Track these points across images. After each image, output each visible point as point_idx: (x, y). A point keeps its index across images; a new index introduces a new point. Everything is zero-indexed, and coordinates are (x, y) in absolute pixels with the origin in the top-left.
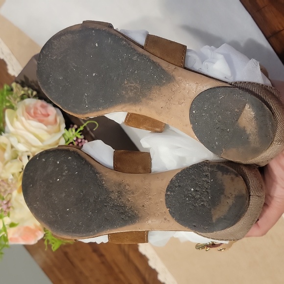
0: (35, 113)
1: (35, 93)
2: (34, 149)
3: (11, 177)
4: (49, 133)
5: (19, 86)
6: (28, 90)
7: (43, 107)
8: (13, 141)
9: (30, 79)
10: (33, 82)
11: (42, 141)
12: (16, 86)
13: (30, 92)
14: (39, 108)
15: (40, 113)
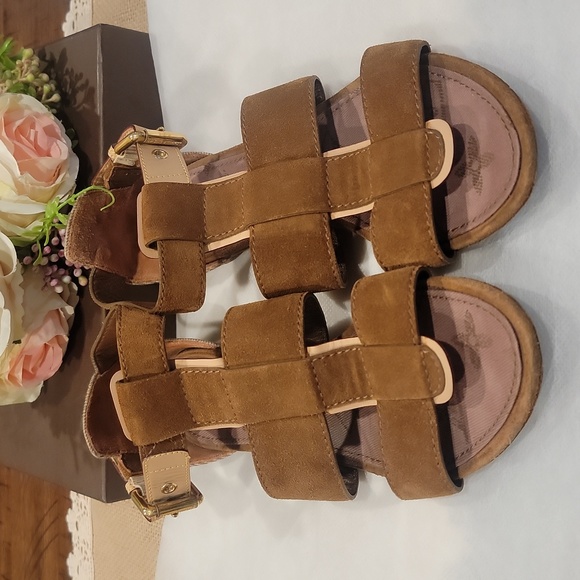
0: (21, 130)
1: (56, 97)
4: (20, 189)
5: (36, 61)
6: (47, 83)
7: (49, 131)
9: (68, 66)
10: (70, 73)
12: (31, 58)
13: (46, 88)
14: (39, 128)
15: (32, 138)
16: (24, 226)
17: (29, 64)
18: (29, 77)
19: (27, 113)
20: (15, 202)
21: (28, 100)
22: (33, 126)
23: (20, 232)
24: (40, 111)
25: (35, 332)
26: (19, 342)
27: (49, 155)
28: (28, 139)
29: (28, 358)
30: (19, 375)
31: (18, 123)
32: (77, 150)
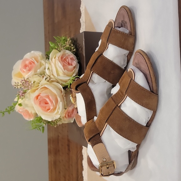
0: (65, 59)
1: (75, 50)
2: (52, 76)
3: (32, 82)
4: (64, 74)
5: (70, 41)
6: (73, 47)
7: (71, 59)
8: (47, 66)
9: (78, 42)
11: (58, 75)
12: (69, 41)
13: (72, 48)
14: (69, 59)
15: (68, 61)
16: (66, 82)
17: (68, 42)
18: (68, 46)
19: (67, 55)
20: (63, 77)
21: (67, 52)
22: (68, 58)
23: (64, 83)
24: (70, 54)
25: (70, 106)
26: (66, 109)
27: (72, 65)
28: (67, 62)
29: (69, 113)
30: (67, 116)
31: (64, 58)
32: (79, 63)
